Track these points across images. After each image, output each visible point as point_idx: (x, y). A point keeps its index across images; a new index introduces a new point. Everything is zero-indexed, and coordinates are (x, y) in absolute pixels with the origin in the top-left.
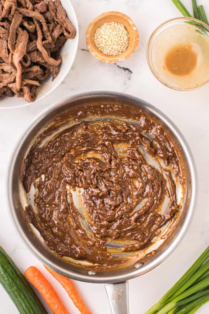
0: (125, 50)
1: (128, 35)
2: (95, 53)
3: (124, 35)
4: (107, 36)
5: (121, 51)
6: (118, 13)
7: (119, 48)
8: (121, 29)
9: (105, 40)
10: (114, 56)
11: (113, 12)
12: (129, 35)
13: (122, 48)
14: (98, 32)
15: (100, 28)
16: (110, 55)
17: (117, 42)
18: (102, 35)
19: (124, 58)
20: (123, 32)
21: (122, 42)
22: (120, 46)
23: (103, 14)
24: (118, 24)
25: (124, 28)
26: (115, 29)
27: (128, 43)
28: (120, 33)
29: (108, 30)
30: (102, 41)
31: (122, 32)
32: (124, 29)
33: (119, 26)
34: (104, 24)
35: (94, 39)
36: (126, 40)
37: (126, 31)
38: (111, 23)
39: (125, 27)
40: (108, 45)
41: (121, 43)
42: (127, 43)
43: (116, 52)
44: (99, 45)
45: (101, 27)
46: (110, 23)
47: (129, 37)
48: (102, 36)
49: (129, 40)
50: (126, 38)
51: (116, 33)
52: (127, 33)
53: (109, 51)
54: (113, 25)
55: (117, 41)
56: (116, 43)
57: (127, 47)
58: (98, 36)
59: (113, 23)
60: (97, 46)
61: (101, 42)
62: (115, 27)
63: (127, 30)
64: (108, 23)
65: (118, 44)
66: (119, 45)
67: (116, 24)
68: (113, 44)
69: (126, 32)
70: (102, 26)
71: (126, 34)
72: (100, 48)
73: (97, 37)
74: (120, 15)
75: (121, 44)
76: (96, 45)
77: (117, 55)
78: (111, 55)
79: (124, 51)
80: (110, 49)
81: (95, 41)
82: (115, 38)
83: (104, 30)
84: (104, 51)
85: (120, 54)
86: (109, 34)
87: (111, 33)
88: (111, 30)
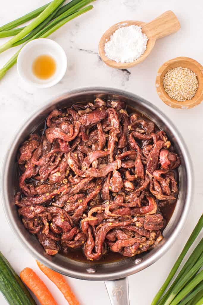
0: (190, 99)
1: (198, 85)
2: (161, 93)
3: (194, 84)
4: (177, 80)
5: (186, 98)
6: (194, 61)
7: (185, 94)
8: (193, 77)
9: (175, 84)
10: (178, 101)
11: (190, 59)
12: (198, 86)
13: (188, 96)
14: (170, 73)
15: (172, 70)
16: (175, 99)
19: (188, 107)
20: (194, 81)
21: (190, 90)
22: (186, 94)
23: (180, 57)
24: (191, 71)
26: (187, 75)
27: (195, 93)
28: (191, 81)
29: (179, 75)
30: (171, 83)
31: (193, 81)
32: (195, 78)
33: (192, 74)
34: (178, 67)
36: (194, 90)
37: (197, 81)
39: (197, 77)
40: (176, 89)
41: (189, 91)
44: (166, 86)
45: (174, 69)
46: (183, 69)
47: (198, 87)
48: (172, 79)
49: (197, 90)
50: (195, 87)
51: (186, 80)
52: (197, 83)
53: (175, 96)
55: (186, 89)
56: (184, 90)
57: (193, 96)
58: (169, 78)
59: (186, 69)
60: (165, 87)
61: (169, 84)
62: (187, 74)
63: (197, 80)
64: (182, 68)
65: (186, 91)
67: (189, 72)
68: (180, 90)
69: (196, 82)
70: (175, 69)
71: (196, 83)
72: (167, 90)
73: (167, 78)
74: (196, 64)
75: (188, 92)
76: (164, 85)
77: (181, 101)
78: (175, 100)
79: (189, 99)
81: (164, 81)
82: (185, 85)
83: (177, 73)
84: (170, 93)
85: (185, 101)
86: (180, 79)
87: (182, 78)
88: (183, 76)
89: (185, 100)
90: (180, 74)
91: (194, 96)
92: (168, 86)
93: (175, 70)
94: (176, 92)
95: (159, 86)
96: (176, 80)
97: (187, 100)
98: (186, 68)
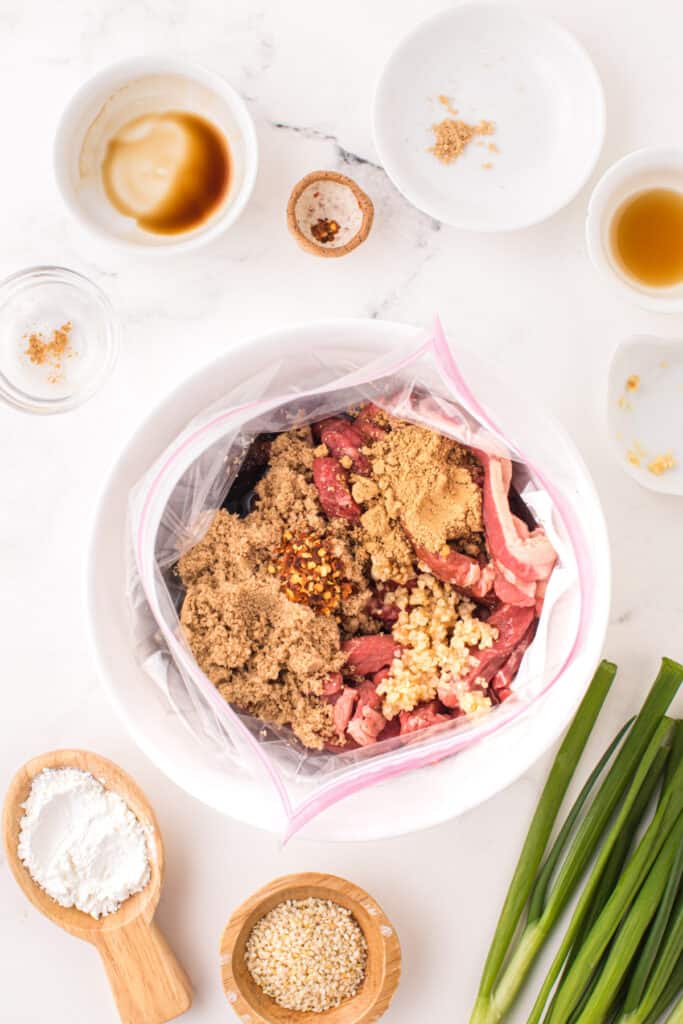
0: (354, 993)
1: (363, 942)
2: (252, 1015)
3: (351, 945)
4: (289, 955)
5: (339, 996)
6: (326, 877)
7: (331, 989)
8: (340, 924)
9: (286, 969)
10: (317, 1013)
11: (310, 876)
12: (366, 943)
13: (342, 988)
14: (260, 934)
15: (266, 923)
16: (304, 1010)
17: (326, 975)
18: (274, 949)
20: (346, 936)
21: (343, 970)
22: (335, 985)
23: (276, 882)
24: (330, 905)
25: (348, 920)
26: (318, 924)
27: (363, 970)
28: (336, 939)
30: (275, 968)
31: (342, 937)
32: (350, 927)
33: (333, 913)
34: (280, 905)
35: (248, 959)
36: (355, 962)
37: (357, 930)
38: (305, 903)
39: (353, 918)
40: (295, 983)
41: (341, 974)
42: (359, 969)
43: (324, 1002)
44: (263, 979)
45: (269, 917)
46: (300, 904)
47: (366, 947)
48: (273, 954)
49: (365, 959)
50: (357, 954)
51: (320, 944)
52: (359, 935)
53: (299, 1002)
54: (313, 913)
55: (327, 971)
56: (320, 978)
57: (358, 981)
58: (261, 952)
60: (259, 983)
61: (270, 971)
62: (317, 919)
63: (358, 926)
64: (294, 902)
65: (330, 977)
66: (332, 981)
67: (322, 909)
68: (311, 983)
69: (356, 935)
70: (274, 913)
71: (355, 940)
72: (269, 988)
73: (256, 952)
74: (335, 886)
75: (337, 977)
76: (255, 976)
77: (326, 1008)
78: (306, 1012)
79: (348, 995)
80: (302, 993)
81: (250, 965)
82: (319, 962)
83: (282, 931)
84: (281, 997)
85: (337, 1005)
86: (297, 950)
87: (303, 946)
88: (304, 934)
89: (339, 1000)
90: (292, 934)
91: (362, 982)
92: (268, 978)
93: (275, 920)
94: (298, 991)
95: (238, 997)
96: (285, 956)
97: (343, 998)
98: (306, 898)
